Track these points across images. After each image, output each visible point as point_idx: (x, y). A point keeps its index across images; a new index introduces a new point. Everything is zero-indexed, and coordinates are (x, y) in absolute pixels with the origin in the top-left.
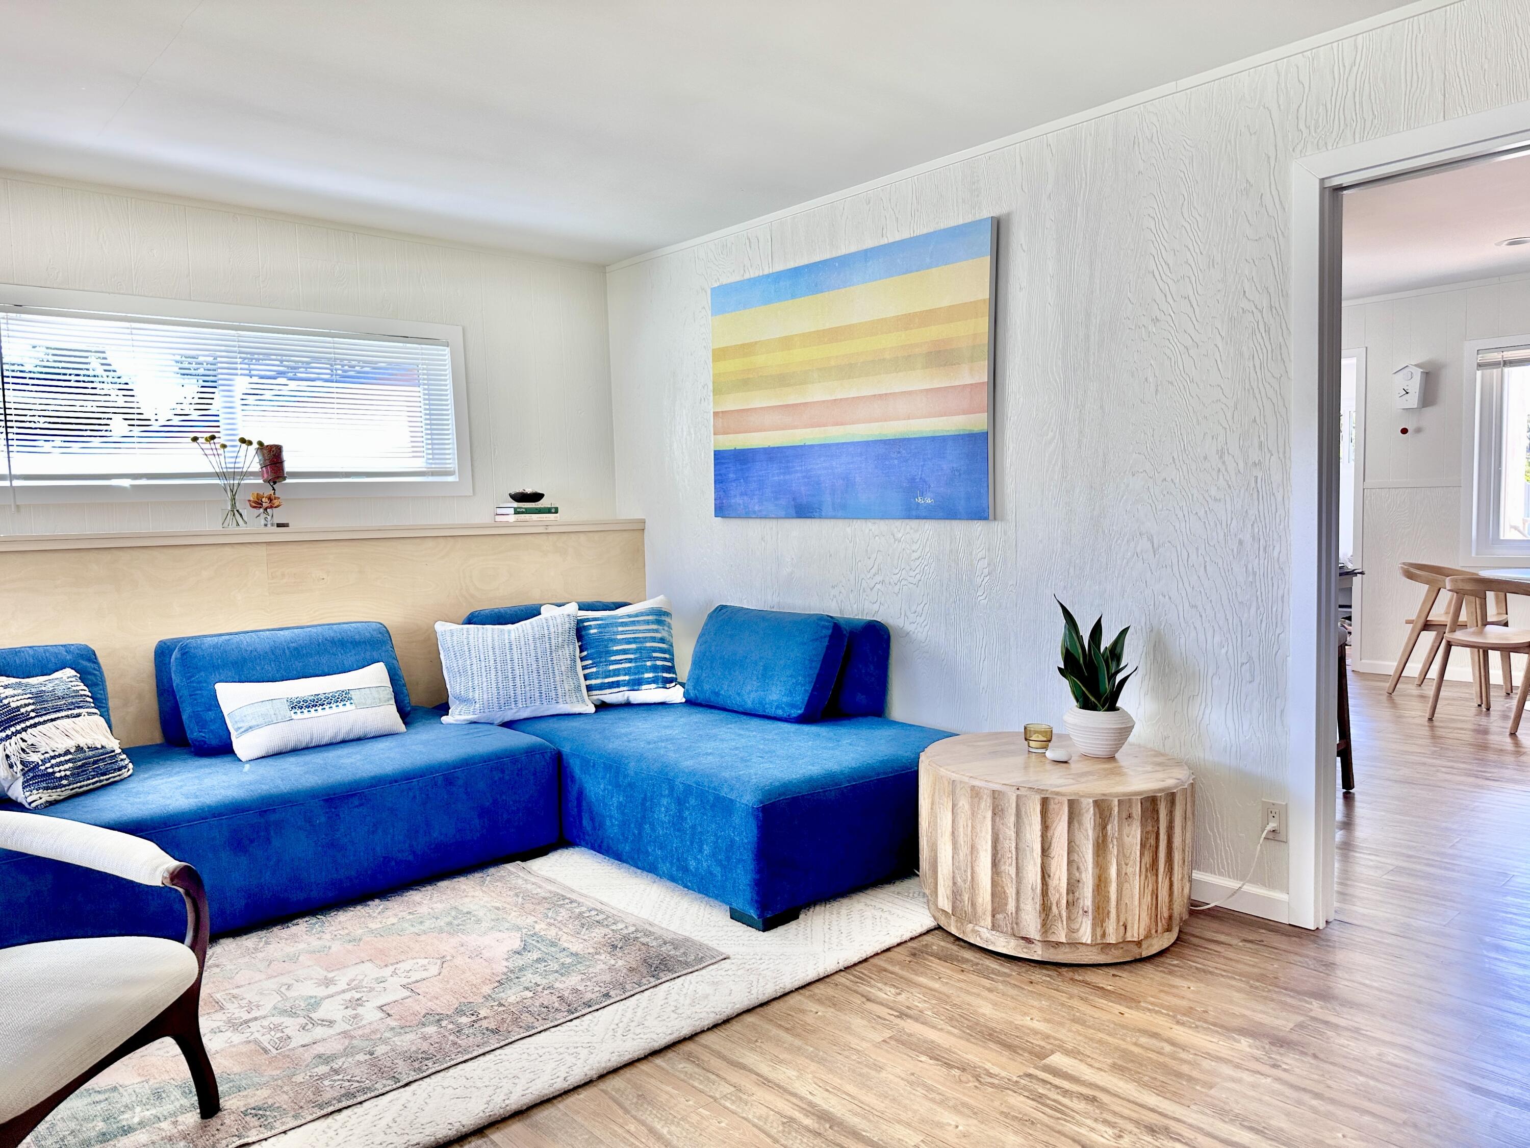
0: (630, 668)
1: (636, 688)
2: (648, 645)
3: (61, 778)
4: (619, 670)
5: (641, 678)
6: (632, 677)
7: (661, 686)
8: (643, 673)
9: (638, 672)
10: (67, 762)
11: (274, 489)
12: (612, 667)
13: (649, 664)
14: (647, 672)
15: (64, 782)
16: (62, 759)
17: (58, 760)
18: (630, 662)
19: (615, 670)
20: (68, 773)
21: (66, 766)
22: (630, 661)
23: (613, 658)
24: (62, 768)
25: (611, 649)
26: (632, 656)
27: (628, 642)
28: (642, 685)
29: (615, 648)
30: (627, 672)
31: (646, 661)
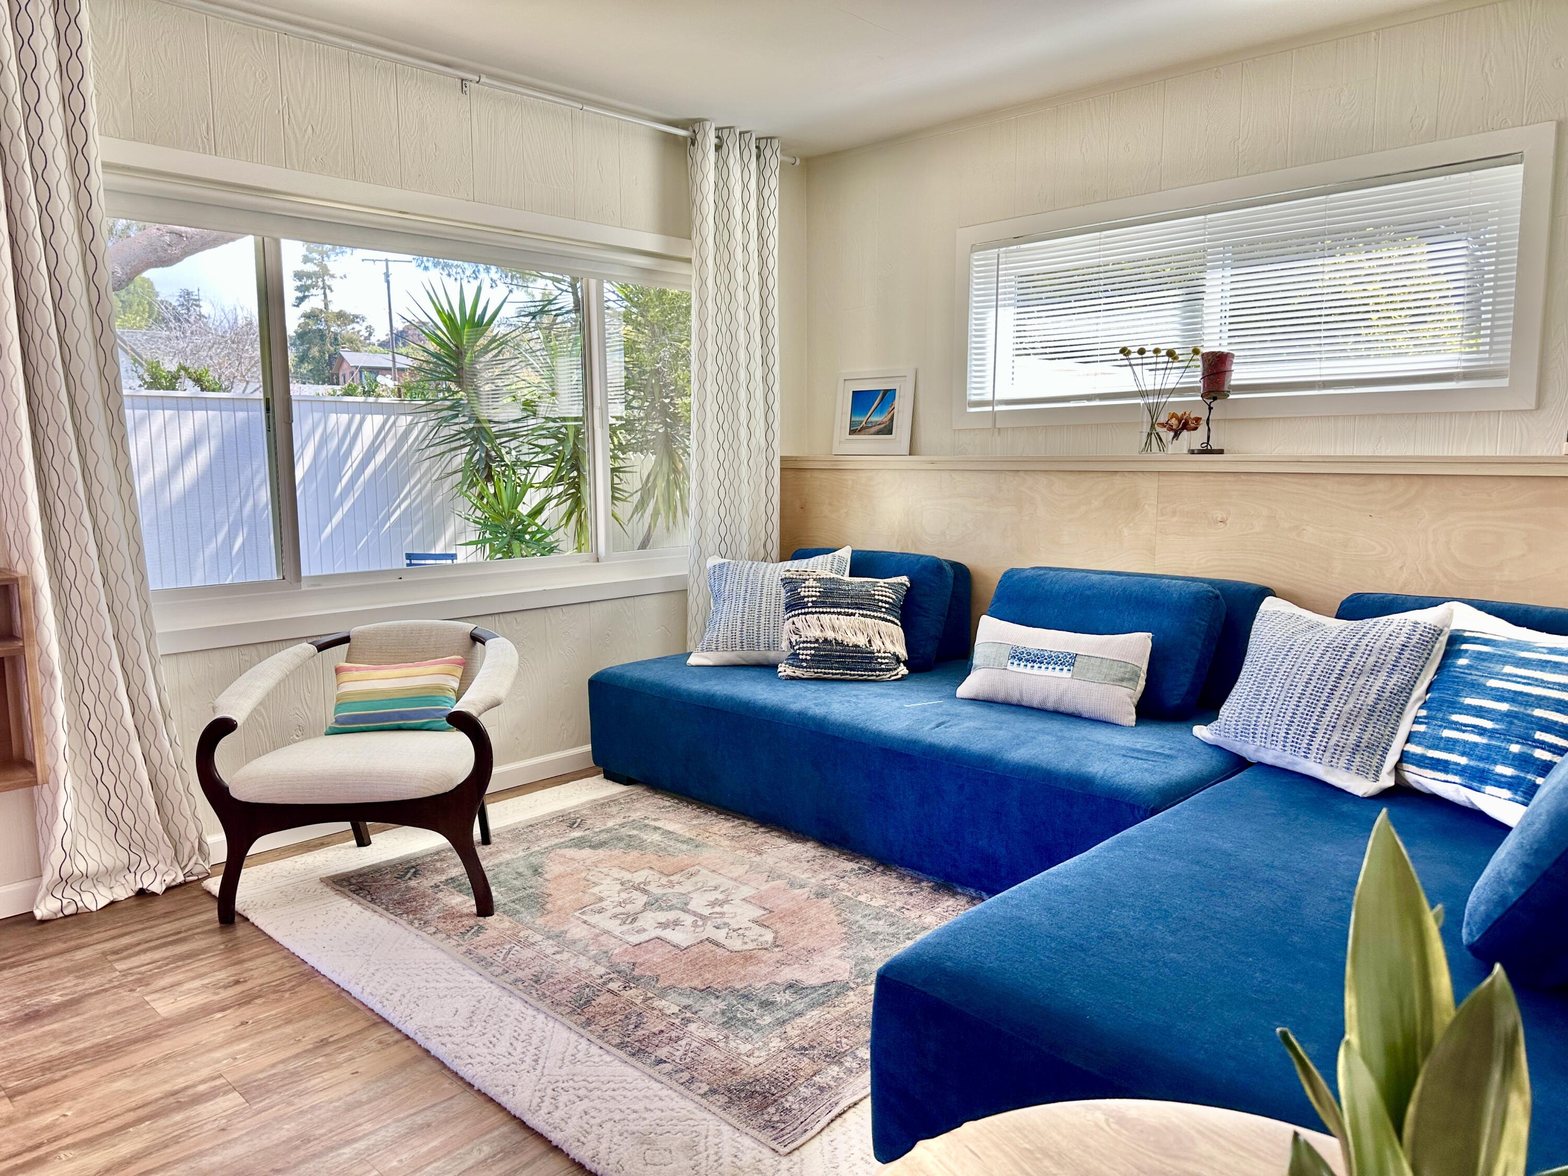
0: (1476, 745)
1: (1475, 784)
2: (1538, 713)
3: (803, 660)
4: (1455, 741)
5: (1489, 771)
6: (1473, 763)
7: (1520, 799)
8: (1495, 763)
9: (1487, 758)
10: (811, 649)
11: (1210, 408)
12: (1447, 733)
13: (1515, 748)
14: (1503, 764)
15: (805, 664)
16: (809, 645)
17: (805, 645)
18: (1480, 734)
19: (1448, 740)
20: (808, 658)
21: (809, 652)
22: (1482, 731)
23: (1455, 718)
24: (805, 652)
25: (1461, 700)
26: (1488, 725)
27: (1500, 695)
28: (1487, 784)
29: (1468, 701)
30: (1468, 749)
31: (1512, 742)
